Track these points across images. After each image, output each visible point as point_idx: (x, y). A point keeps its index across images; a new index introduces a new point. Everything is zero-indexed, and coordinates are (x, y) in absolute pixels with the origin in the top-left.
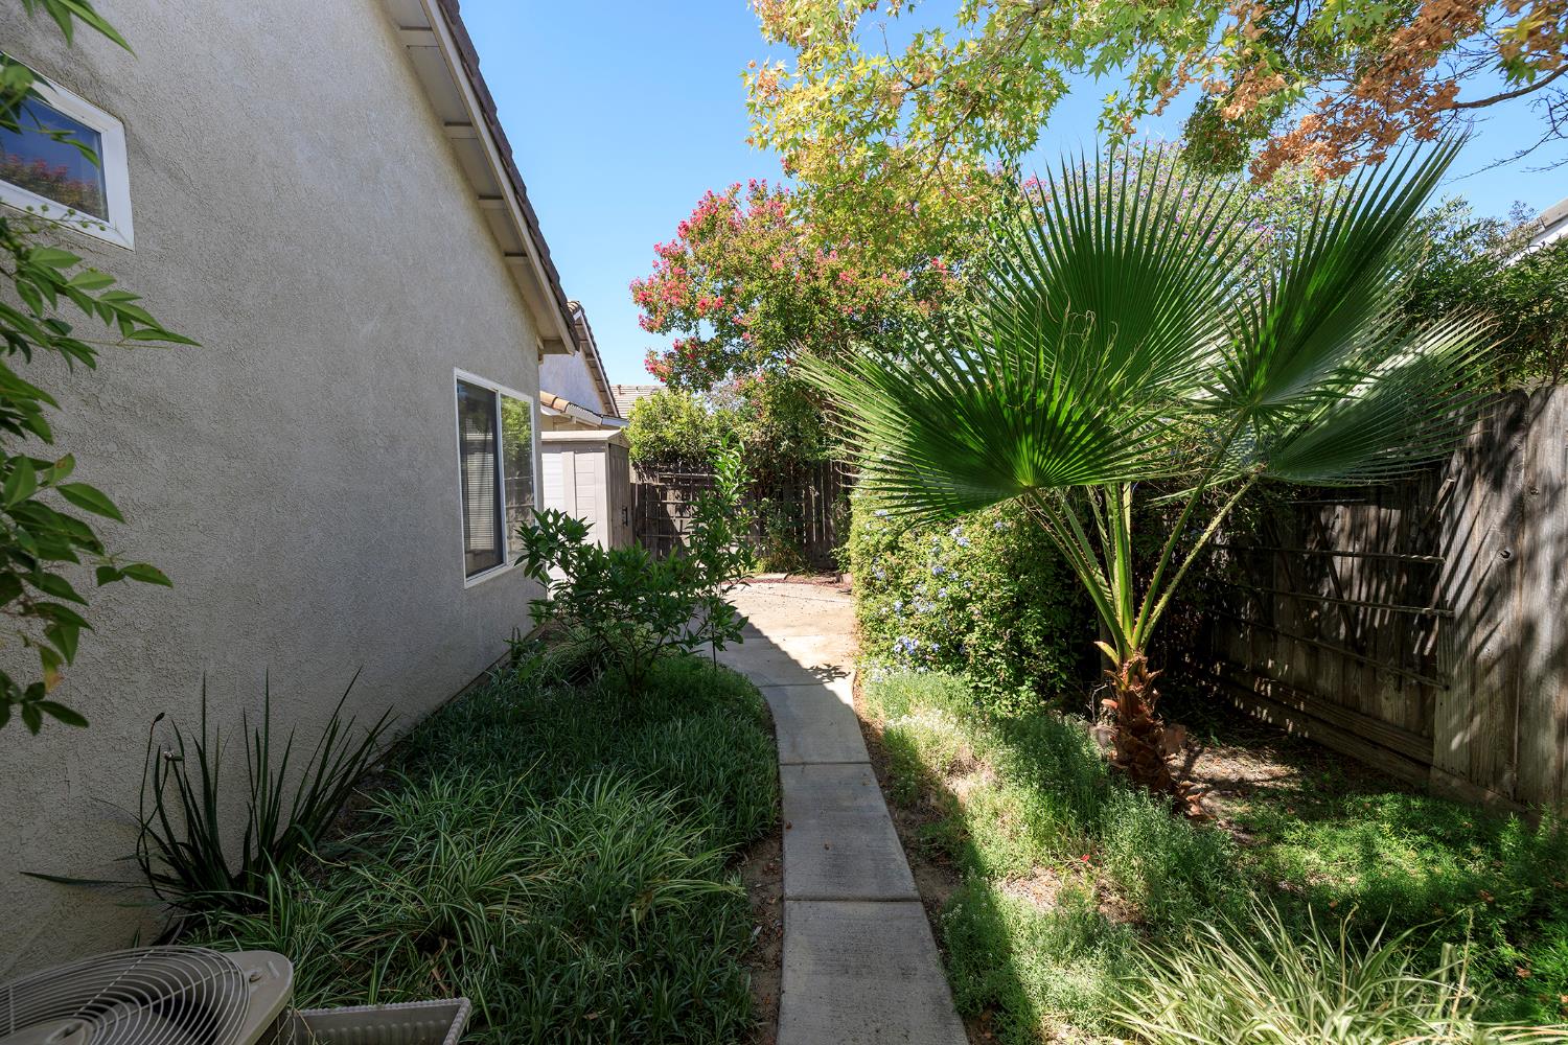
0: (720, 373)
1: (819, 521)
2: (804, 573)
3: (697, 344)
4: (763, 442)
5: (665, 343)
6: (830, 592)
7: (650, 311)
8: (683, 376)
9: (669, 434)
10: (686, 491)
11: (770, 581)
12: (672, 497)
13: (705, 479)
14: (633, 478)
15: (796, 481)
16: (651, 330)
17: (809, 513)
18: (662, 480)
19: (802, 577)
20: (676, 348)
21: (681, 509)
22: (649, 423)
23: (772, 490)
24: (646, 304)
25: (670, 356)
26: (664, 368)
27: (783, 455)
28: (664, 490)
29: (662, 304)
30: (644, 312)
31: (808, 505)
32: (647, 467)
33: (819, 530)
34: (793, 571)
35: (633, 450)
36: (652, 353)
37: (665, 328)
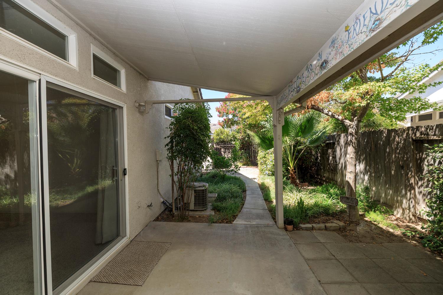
0: (233, 125)
1: (254, 155)
2: (250, 166)
3: (229, 119)
4: (242, 138)
5: (222, 119)
6: (256, 169)
7: (219, 113)
8: (225, 125)
9: (222, 137)
10: (225, 149)
11: (244, 167)
12: (222, 150)
13: (229, 146)
14: (215, 146)
15: (249, 146)
16: (220, 117)
17: (252, 154)
18: (220, 146)
19: (250, 167)
20: (224, 120)
21: (225, 152)
22: (218, 135)
23: (244, 148)
24: (219, 112)
25: (223, 121)
26: (222, 124)
27: (246, 141)
28: (221, 148)
29: (222, 112)
30: (218, 113)
31: (252, 152)
32: (218, 144)
33: (254, 157)
34: (248, 165)
35: (215, 140)
36: (219, 121)
37: (223, 116)
